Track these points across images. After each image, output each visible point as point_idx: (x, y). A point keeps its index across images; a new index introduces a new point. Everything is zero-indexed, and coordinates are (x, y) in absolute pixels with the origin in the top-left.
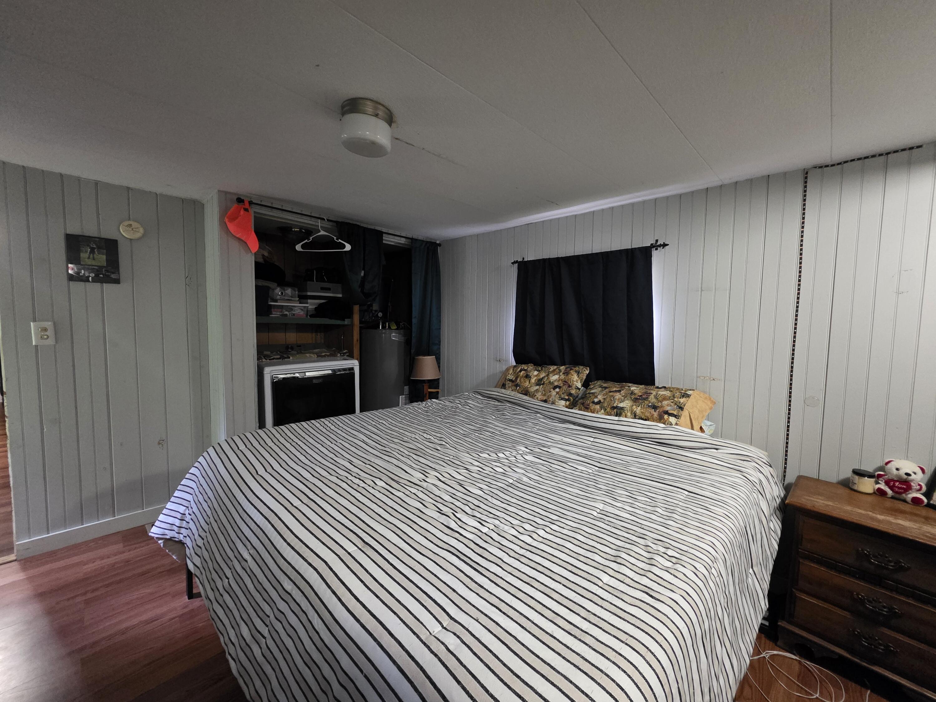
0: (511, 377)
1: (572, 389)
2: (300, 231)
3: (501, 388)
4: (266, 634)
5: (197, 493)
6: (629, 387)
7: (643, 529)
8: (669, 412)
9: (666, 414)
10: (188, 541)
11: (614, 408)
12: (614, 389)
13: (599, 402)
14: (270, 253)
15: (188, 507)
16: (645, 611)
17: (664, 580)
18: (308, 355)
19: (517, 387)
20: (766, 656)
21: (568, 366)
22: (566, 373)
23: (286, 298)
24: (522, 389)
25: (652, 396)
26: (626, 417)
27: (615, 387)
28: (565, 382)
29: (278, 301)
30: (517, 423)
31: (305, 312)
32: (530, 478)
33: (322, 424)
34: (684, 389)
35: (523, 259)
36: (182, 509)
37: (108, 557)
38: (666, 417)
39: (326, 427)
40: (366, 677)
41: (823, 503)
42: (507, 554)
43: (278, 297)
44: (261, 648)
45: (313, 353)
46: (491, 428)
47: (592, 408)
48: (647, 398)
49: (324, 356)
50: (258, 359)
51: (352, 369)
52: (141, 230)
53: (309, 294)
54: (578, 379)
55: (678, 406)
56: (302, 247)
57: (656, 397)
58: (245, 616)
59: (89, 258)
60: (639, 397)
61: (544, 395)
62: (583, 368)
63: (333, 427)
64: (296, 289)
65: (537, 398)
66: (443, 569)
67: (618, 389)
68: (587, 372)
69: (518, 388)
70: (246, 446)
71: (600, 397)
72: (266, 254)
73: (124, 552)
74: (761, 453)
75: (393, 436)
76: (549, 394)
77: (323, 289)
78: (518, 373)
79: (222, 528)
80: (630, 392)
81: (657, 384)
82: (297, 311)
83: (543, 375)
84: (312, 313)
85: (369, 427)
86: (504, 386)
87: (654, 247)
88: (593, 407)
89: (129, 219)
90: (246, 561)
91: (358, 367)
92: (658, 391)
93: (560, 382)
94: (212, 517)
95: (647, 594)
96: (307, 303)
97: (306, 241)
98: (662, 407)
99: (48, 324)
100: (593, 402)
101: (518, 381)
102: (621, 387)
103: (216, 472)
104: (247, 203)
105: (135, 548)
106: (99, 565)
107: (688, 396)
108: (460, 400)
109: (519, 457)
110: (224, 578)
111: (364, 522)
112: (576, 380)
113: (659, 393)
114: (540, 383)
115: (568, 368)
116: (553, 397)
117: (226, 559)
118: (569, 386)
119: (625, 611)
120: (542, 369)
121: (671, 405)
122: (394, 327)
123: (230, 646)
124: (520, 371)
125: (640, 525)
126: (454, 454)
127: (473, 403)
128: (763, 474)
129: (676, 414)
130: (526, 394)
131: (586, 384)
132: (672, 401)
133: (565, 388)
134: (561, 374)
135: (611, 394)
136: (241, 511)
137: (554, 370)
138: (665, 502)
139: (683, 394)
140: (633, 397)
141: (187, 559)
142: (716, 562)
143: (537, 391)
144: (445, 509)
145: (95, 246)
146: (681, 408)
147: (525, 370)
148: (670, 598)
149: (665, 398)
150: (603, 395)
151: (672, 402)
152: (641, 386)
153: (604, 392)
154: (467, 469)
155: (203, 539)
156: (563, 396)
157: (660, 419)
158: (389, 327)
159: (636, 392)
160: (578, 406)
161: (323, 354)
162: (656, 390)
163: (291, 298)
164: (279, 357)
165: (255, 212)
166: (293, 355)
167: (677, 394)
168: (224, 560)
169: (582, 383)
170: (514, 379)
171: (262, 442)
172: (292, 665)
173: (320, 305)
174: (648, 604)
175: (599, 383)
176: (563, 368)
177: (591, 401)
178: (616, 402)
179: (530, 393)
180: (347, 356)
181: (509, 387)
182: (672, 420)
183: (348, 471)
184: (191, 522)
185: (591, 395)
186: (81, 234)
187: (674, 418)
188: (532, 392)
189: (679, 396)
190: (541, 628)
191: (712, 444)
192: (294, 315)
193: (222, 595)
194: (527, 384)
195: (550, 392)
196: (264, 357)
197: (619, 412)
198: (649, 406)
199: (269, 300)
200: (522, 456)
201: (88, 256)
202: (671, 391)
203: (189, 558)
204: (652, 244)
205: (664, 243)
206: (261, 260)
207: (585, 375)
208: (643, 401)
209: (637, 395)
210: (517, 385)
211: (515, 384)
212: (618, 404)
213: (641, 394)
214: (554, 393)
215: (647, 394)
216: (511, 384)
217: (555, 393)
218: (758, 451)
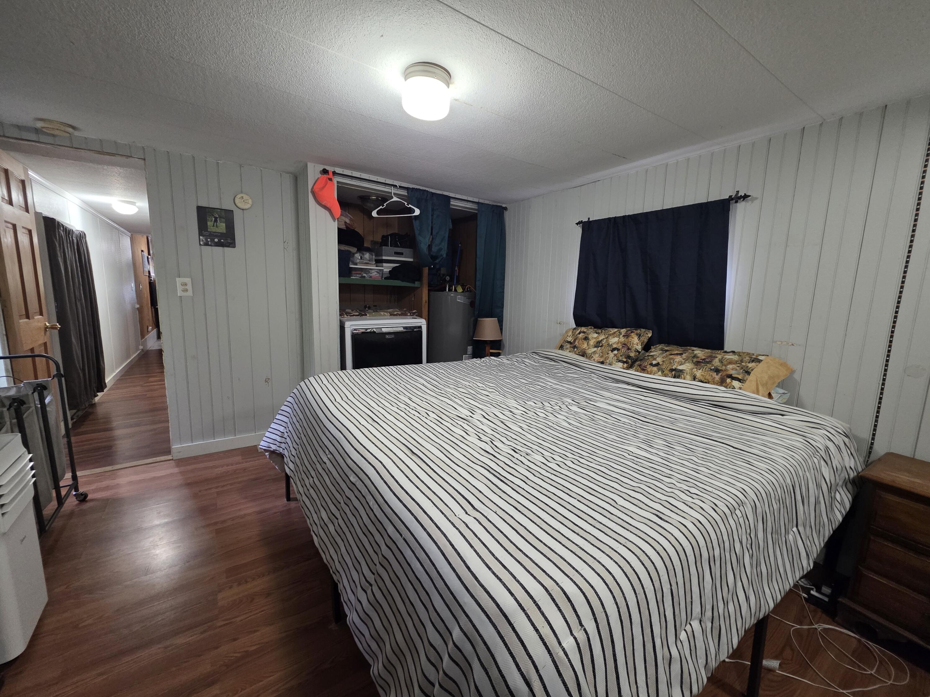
0: (569, 339)
1: (631, 352)
2: (377, 199)
3: (559, 349)
4: (338, 516)
5: (292, 416)
6: (693, 350)
7: (672, 471)
8: (733, 376)
9: (729, 378)
10: (286, 452)
11: (672, 370)
12: (676, 352)
13: (657, 365)
14: (351, 220)
15: (285, 427)
16: (651, 527)
17: (678, 509)
18: (382, 313)
19: (574, 349)
20: (819, 628)
21: (629, 329)
22: (627, 335)
23: (365, 262)
24: (580, 351)
25: (717, 360)
26: (684, 379)
27: (676, 350)
28: (624, 345)
29: (358, 264)
30: (569, 381)
31: (381, 275)
32: (570, 424)
33: (391, 370)
34: (755, 355)
35: (589, 219)
36: (282, 429)
37: (232, 465)
38: (729, 380)
39: (393, 372)
40: (404, 539)
41: (908, 480)
42: (533, 474)
43: (358, 261)
44: (334, 526)
45: (387, 312)
46: (541, 382)
47: (649, 370)
48: (711, 362)
49: (396, 315)
50: (340, 315)
51: (420, 327)
52: (250, 201)
53: (384, 258)
54: (639, 342)
55: (744, 370)
56: (378, 213)
57: (721, 361)
58: (324, 504)
59: (213, 226)
60: (701, 361)
61: (602, 357)
62: (645, 332)
63: (399, 373)
64: (374, 254)
65: (594, 360)
66: (475, 477)
67: (680, 352)
68: (650, 335)
69: (576, 349)
70: (328, 382)
71: (659, 360)
72: (348, 221)
73: (243, 463)
74: (838, 423)
75: (449, 383)
76: (607, 355)
77: (397, 254)
78: (577, 335)
79: (309, 441)
80: (693, 355)
81: (725, 349)
82: (374, 274)
83: (602, 337)
84: (386, 276)
85: (430, 375)
86: (561, 347)
87: (732, 199)
88: (649, 368)
89: (242, 192)
90: (325, 463)
91: (425, 326)
92: (724, 355)
93: (620, 344)
94: (302, 434)
95: (657, 516)
96: (382, 267)
97: (381, 207)
98: (726, 370)
99: (188, 280)
100: (651, 364)
101: (576, 343)
102: (684, 350)
103: (305, 398)
104: (331, 174)
105: (250, 461)
106: (226, 469)
107: (760, 361)
108: (517, 358)
109: (563, 406)
110: (310, 477)
111: (415, 440)
112: (636, 343)
113: (725, 357)
114: (598, 345)
115: (629, 330)
116: (610, 359)
117: (312, 464)
118: (629, 349)
119: (631, 525)
120: (602, 332)
121: (736, 370)
122: (460, 289)
123: (314, 525)
124: (579, 333)
125: (669, 468)
126: (502, 399)
127: (530, 362)
128: (834, 443)
129: (740, 378)
130: (583, 356)
131: (647, 347)
132: (739, 365)
133: (624, 350)
134: (621, 336)
135: (671, 356)
136: (322, 427)
137: (615, 333)
138: (704, 454)
139: (752, 359)
140: (695, 360)
141: (285, 465)
142: (743, 506)
143: (595, 352)
144: (484, 438)
145: (217, 216)
146: (748, 373)
147: (584, 332)
148: (680, 522)
149: (731, 362)
150: (663, 357)
151: (738, 367)
152: (707, 350)
153: (664, 355)
154: (511, 412)
155: (296, 450)
156: (620, 358)
157: (722, 382)
158: (456, 290)
159: (699, 355)
160: (635, 367)
161: (395, 313)
162: (724, 354)
163: (368, 262)
164: (357, 314)
165: (338, 182)
166: (369, 313)
167: (746, 359)
168: (310, 464)
169: (643, 346)
170: (572, 341)
171: (341, 380)
172: (355, 536)
173: (394, 268)
174: (655, 523)
175: (661, 347)
176: (623, 331)
177: (649, 363)
178: (676, 365)
179: (588, 355)
180: (416, 315)
181: (567, 349)
182: (736, 383)
183: (407, 405)
184: (288, 438)
185: (650, 357)
186: (207, 206)
187: (738, 382)
188: (589, 354)
189: (748, 361)
190: (549, 525)
191: (778, 410)
192: (371, 277)
193: (308, 490)
194: (585, 346)
195: (608, 354)
196: (346, 314)
197: (678, 374)
198: (711, 370)
199: (350, 263)
200: (567, 407)
201: (212, 224)
202: (740, 356)
203: (286, 464)
204: (730, 197)
205: (745, 194)
206: (343, 227)
207: (647, 338)
208: (705, 364)
209: (700, 358)
210: (575, 347)
211: (573, 346)
212: (677, 366)
213: (704, 358)
214: (611, 355)
215: (712, 357)
216: (568, 346)
217: (613, 355)
218: (836, 422)
